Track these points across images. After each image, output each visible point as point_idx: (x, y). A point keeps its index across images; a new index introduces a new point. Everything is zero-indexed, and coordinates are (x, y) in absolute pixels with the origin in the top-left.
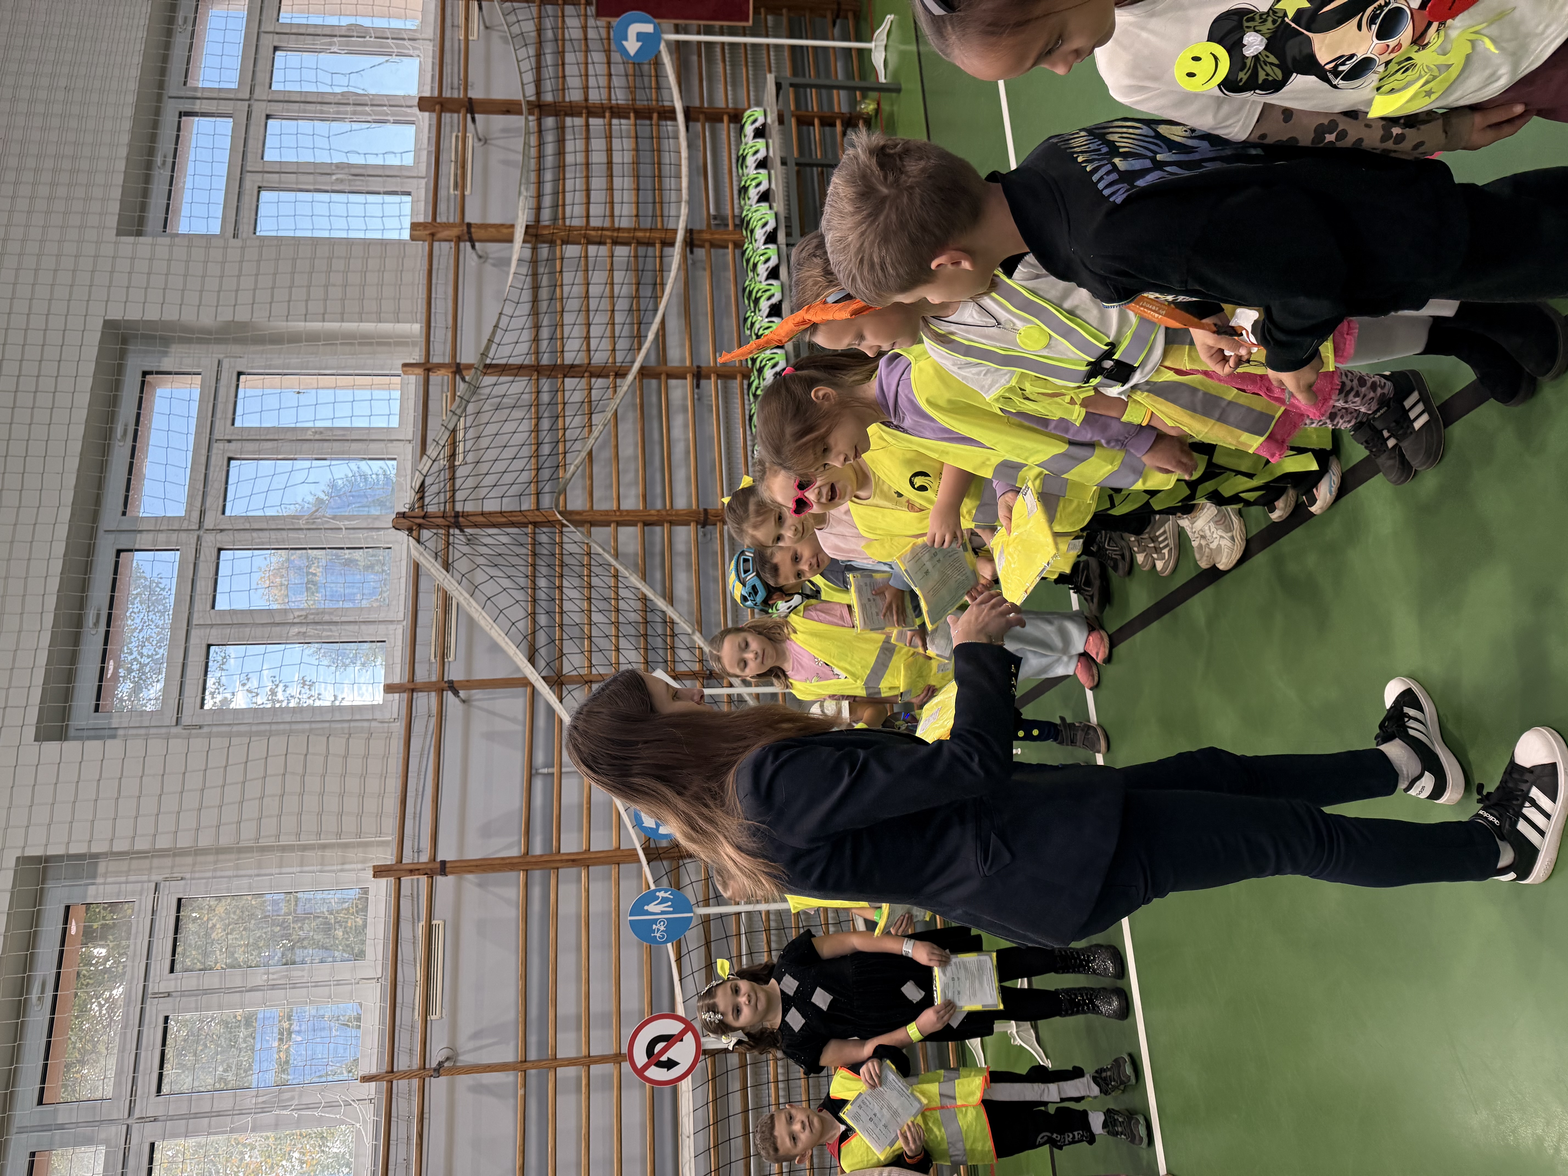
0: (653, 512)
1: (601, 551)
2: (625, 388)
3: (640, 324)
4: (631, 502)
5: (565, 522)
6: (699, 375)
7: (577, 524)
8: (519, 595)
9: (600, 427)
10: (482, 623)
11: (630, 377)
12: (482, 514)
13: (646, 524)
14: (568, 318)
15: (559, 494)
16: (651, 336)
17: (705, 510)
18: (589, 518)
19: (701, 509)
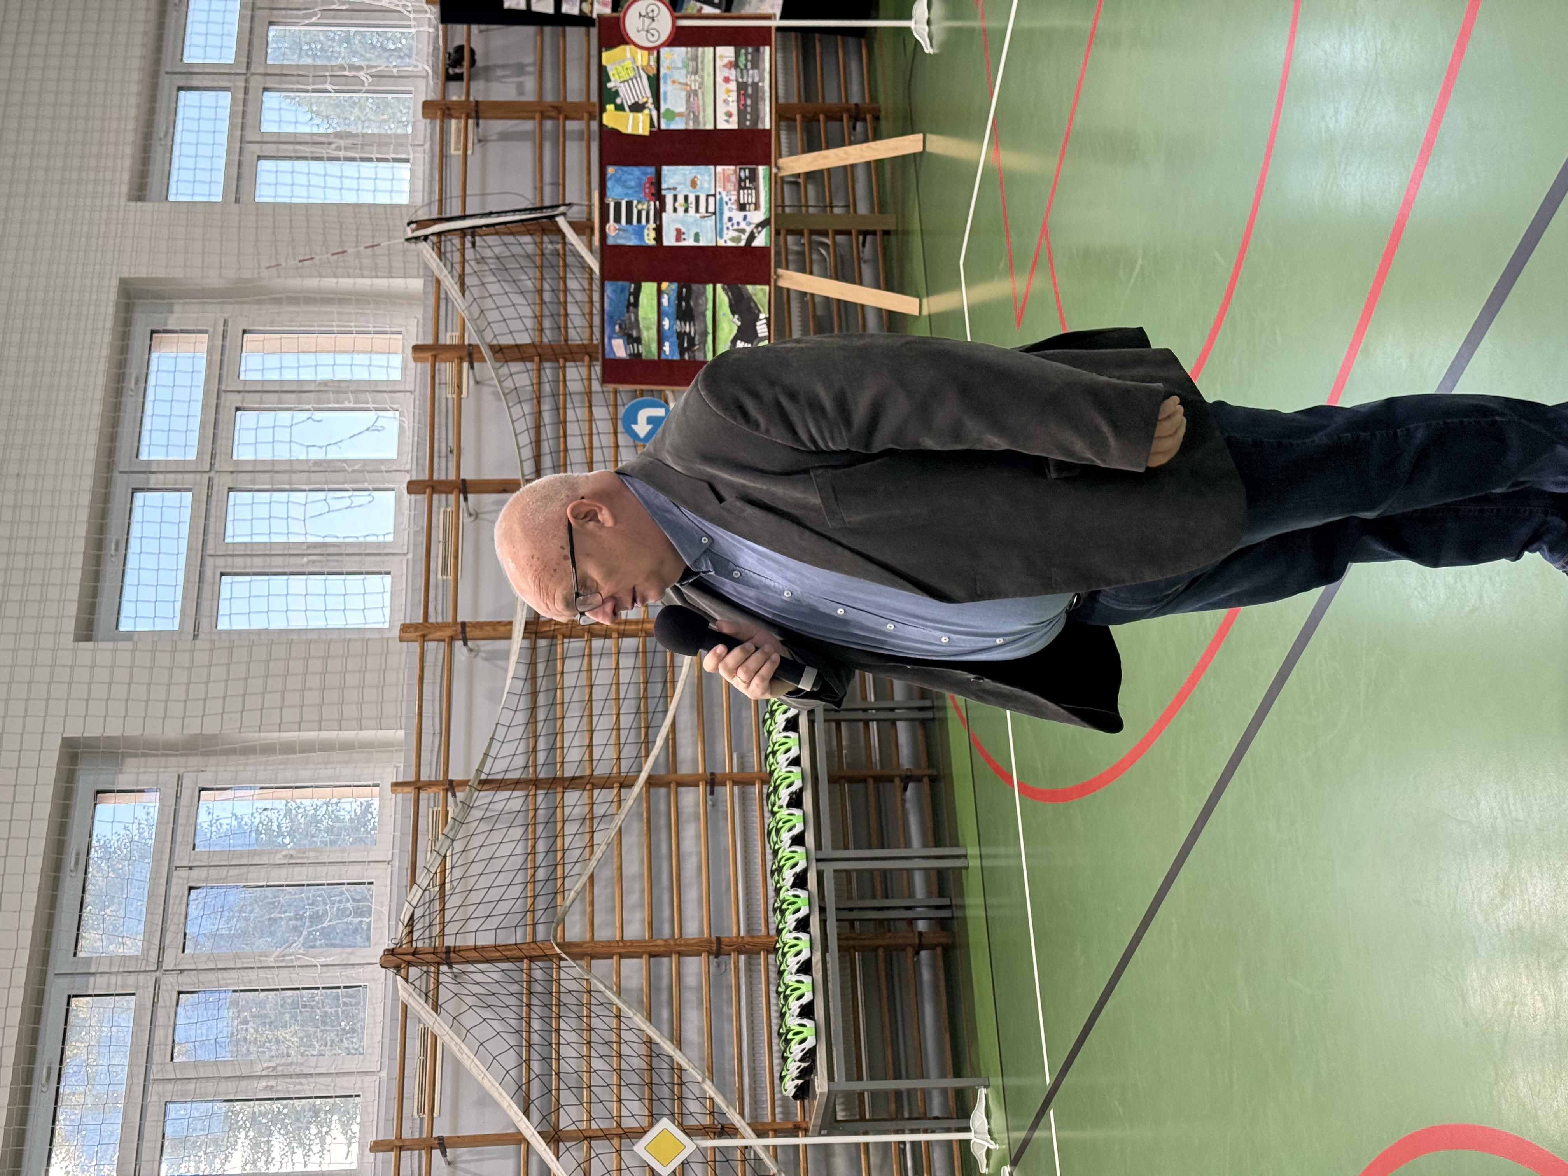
0: (659, 942)
1: (602, 988)
2: (631, 802)
3: (647, 728)
4: (635, 930)
5: (563, 955)
6: (713, 782)
7: (575, 957)
8: (512, 1040)
9: (603, 847)
10: (474, 1071)
11: (637, 789)
12: (476, 948)
13: (651, 955)
14: (571, 724)
15: (558, 925)
16: (660, 742)
17: (719, 939)
18: (589, 950)
19: (713, 937)
